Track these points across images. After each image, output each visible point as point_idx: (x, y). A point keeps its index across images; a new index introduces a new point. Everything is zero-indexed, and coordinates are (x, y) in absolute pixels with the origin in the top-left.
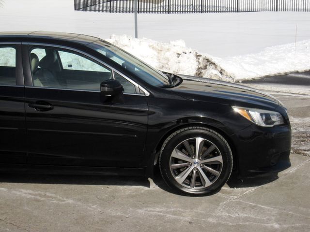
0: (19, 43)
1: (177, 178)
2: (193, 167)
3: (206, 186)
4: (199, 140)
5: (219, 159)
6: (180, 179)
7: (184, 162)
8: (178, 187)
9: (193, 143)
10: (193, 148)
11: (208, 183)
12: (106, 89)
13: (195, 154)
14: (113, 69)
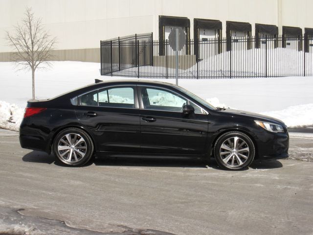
0: (135, 85)
1: (224, 160)
2: (232, 154)
3: (240, 165)
4: (236, 139)
5: (247, 149)
6: (225, 161)
7: (228, 151)
8: (224, 165)
9: (233, 141)
10: (232, 144)
11: (241, 163)
12: (186, 109)
13: (234, 146)
14: (188, 100)
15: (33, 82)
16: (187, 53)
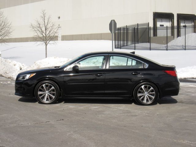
15: (46, 54)
16: (172, 35)
